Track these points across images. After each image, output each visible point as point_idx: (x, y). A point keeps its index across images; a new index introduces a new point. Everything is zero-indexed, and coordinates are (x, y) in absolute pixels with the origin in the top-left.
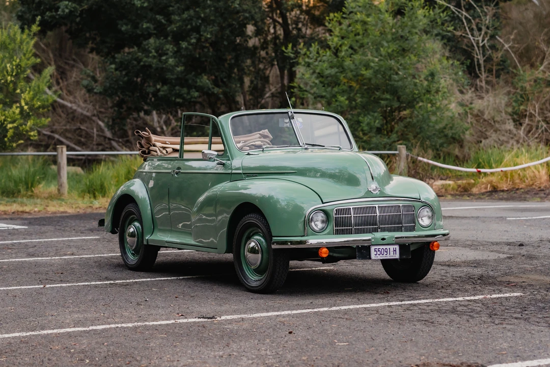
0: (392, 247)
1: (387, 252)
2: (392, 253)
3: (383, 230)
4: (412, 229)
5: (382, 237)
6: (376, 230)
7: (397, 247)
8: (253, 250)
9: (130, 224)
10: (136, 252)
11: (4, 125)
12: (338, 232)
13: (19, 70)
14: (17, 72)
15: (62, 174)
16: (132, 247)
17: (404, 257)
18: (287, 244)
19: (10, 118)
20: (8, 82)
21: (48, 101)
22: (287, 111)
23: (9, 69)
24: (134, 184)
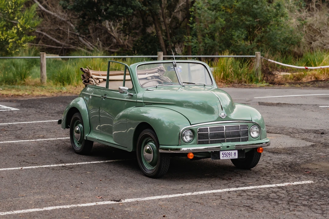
0: (233, 152)
1: (230, 155)
2: (233, 155)
3: (228, 141)
4: (246, 140)
5: (227, 146)
6: (223, 141)
7: (236, 152)
8: (148, 151)
9: (76, 125)
10: (80, 142)
11: (7, 40)
12: (200, 143)
13: (16, 6)
14: (15, 7)
15: (43, 70)
16: (78, 139)
17: (241, 157)
18: (168, 150)
19: (10, 36)
20: (10, 13)
21: (34, 25)
22: (172, 62)
23: (10, 4)
24: (79, 100)
